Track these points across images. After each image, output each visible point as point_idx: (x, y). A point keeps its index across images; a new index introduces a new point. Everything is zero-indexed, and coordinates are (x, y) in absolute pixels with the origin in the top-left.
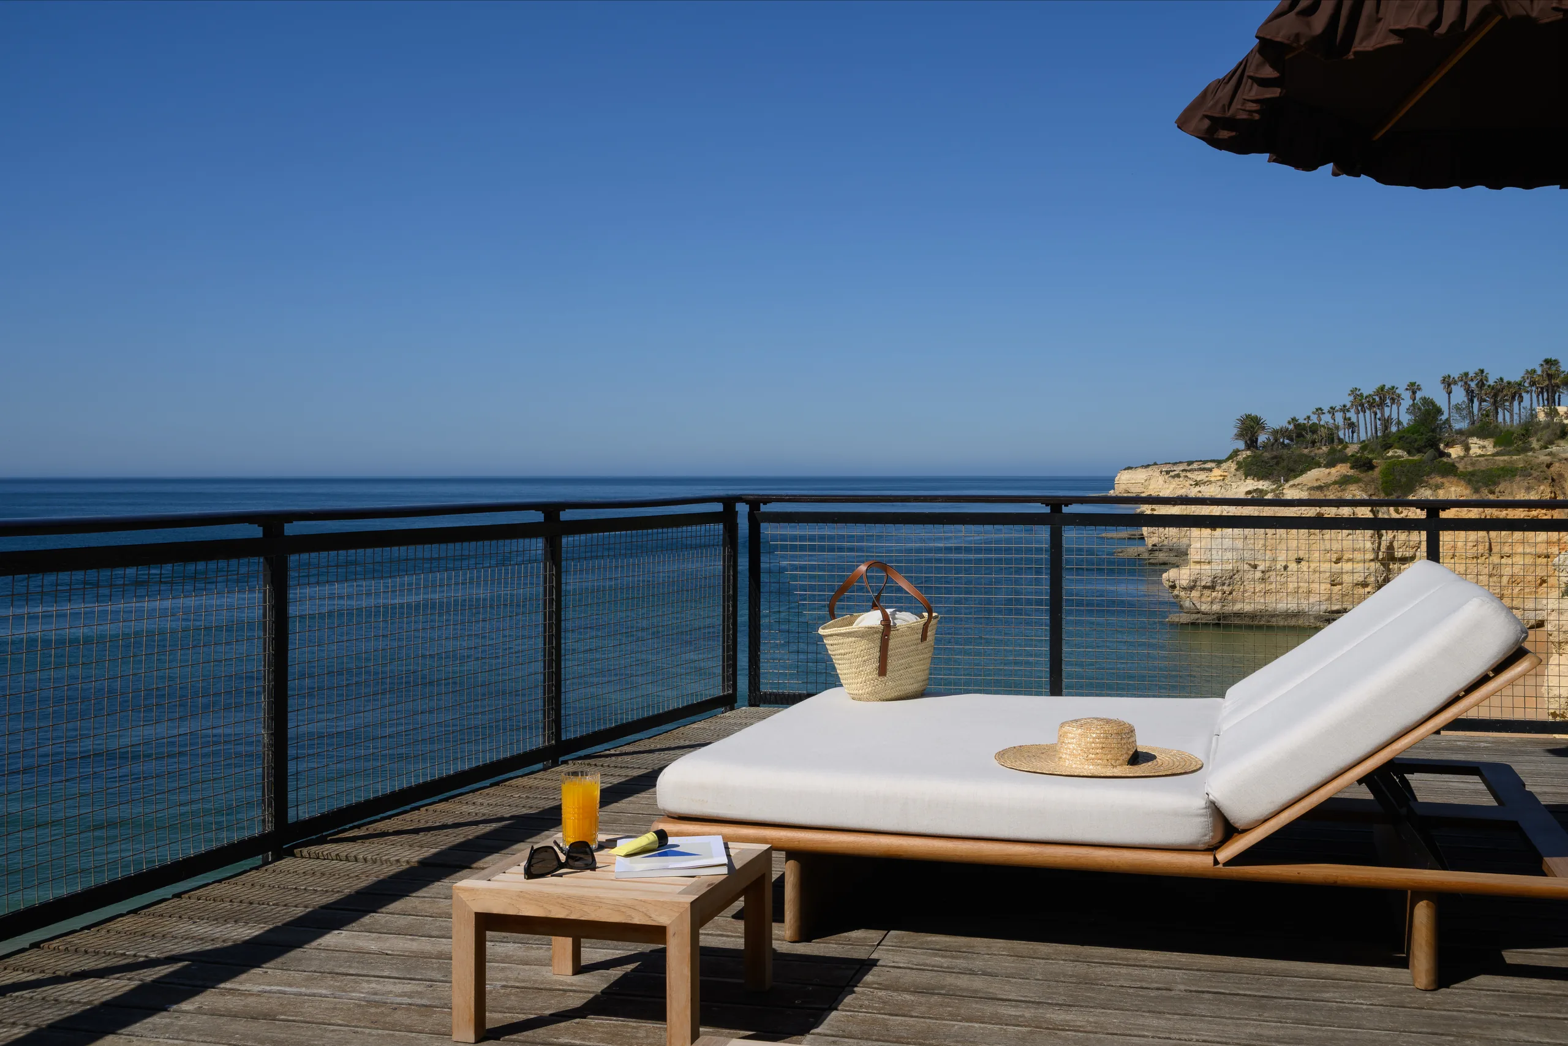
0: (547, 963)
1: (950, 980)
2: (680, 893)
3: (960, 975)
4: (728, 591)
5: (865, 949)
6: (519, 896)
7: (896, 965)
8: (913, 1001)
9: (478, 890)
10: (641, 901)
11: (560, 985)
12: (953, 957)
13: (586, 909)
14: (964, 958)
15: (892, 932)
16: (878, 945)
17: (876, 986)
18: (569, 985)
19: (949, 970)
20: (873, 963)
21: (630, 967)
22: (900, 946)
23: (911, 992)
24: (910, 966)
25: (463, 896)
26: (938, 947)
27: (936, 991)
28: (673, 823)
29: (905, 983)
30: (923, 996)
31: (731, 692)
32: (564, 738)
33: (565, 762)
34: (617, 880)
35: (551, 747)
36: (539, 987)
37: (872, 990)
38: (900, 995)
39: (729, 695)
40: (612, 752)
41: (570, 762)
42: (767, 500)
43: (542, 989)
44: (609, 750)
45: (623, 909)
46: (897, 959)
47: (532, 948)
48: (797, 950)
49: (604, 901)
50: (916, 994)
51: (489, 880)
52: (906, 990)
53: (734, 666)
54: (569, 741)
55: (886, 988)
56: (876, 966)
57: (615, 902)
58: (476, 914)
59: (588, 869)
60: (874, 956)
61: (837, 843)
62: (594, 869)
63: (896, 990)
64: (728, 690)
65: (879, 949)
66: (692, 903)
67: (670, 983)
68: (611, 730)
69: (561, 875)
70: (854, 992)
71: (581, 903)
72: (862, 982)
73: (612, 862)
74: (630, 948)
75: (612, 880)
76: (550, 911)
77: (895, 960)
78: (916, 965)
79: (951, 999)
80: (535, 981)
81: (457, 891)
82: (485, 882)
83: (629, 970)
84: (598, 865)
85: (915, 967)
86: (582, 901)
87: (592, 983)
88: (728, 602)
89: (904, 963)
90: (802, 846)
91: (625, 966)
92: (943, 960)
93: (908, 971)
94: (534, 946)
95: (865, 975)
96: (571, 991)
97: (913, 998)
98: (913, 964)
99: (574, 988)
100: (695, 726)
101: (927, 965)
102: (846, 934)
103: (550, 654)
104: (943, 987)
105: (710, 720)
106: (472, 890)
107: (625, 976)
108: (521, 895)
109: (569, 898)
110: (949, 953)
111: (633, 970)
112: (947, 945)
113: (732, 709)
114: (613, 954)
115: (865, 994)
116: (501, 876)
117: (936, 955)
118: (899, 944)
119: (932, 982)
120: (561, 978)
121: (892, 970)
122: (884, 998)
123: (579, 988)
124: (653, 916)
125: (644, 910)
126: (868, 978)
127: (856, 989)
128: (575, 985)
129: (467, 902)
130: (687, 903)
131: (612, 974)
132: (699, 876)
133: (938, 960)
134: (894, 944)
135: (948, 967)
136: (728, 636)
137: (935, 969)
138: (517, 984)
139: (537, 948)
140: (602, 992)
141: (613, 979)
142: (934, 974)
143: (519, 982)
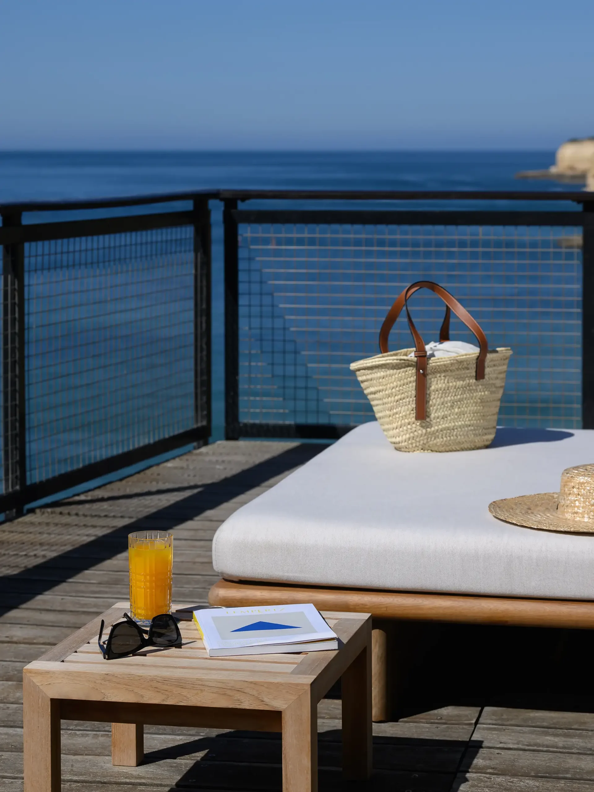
0: (104, 751)
1: (571, 762)
2: (292, 673)
3: (581, 756)
4: (201, 305)
5: (463, 729)
6: (104, 679)
7: (505, 746)
8: (538, 787)
9: (54, 673)
10: (251, 683)
11: (126, 778)
12: (566, 736)
13: (185, 692)
14: (580, 736)
15: (487, 709)
16: (476, 723)
17: (490, 771)
18: (136, 778)
19: (567, 751)
20: (479, 745)
21: (200, 755)
22: (501, 725)
23: (532, 776)
24: (520, 746)
25: (36, 680)
26: (545, 724)
27: (561, 775)
28: (235, 588)
29: (522, 768)
30: (548, 782)
31: (204, 423)
32: (28, 483)
33: (32, 511)
34: (211, 658)
35: (15, 493)
36: (102, 780)
37: (488, 776)
38: (521, 781)
39: (203, 427)
40: (82, 497)
41: (38, 511)
42: (246, 196)
43: (105, 783)
44: (78, 495)
45: (229, 692)
46: (504, 739)
47: (76, 734)
48: (385, 732)
49: (207, 683)
50: (540, 780)
51: (63, 661)
52: (527, 775)
53: (208, 393)
54: (34, 486)
55: (503, 773)
56: (482, 748)
57: (220, 685)
58: (52, 700)
59: (172, 646)
60: (476, 737)
61: (430, 609)
62: (179, 645)
63: (514, 775)
64: (202, 421)
65: (479, 728)
66: (312, 684)
67: (286, 775)
68: (79, 471)
69: (144, 654)
70: (466, 780)
71: (177, 686)
72: (472, 766)
73: (197, 637)
74: (191, 732)
75: (206, 658)
76: (142, 696)
77: (503, 741)
78: (528, 745)
79: (579, 783)
80: (95, 774)
81: (28, 675)
82: (59, 663)
83: (199, 759)
84: (184, 641)
85: (527, 748)
86: (181, 683)
87: (162, 774)
88: (201, 316)
89: (514, 744)
90: (390, 612)
91: (193, 755)
92: (556, 739)
93: (521, 752)
94: (78, 733)
95: (473, 758)
96: (141, 784)
97: (537, 784)
98: (523, 745)
99: (143, 781)
100: (169, 464)
101: (538, 745)
102: (435, 711)
103: (13, 384)
104: (567, 771)
105: (185, 457)
106: (48, 672)
107: (197, 765)
108: (107, 678)
109: (165, 680)
110: (560, 731)
111: (203, 759)
112: (555, 721)
113: (206, 444)
114: (174, 740)
115: (481, 781)
116: (72, 657)
117: (547, 734)
118: (500, 722)
119: (552, 764)
120: (125, 770)
121: (503, 752)
122: (504, 784)
123: (149, 781)
124: (265, 699)
125: (255, 693)
126: (478, 761)
127: (468, 775)
128: (143, 778)
129: (41, 687)
130: (307, 685)
131: (181, 764)
132: (306, 653)
133: (549, 739)
134: (494, 722)
135: (564, 748)
136: (201, 357)
137: (551, 749)
138: (75, 778)
139: (83, 735)
140: (177, 785)
141: (185, 770)
142: (551, 755)
143: (76, 775)
